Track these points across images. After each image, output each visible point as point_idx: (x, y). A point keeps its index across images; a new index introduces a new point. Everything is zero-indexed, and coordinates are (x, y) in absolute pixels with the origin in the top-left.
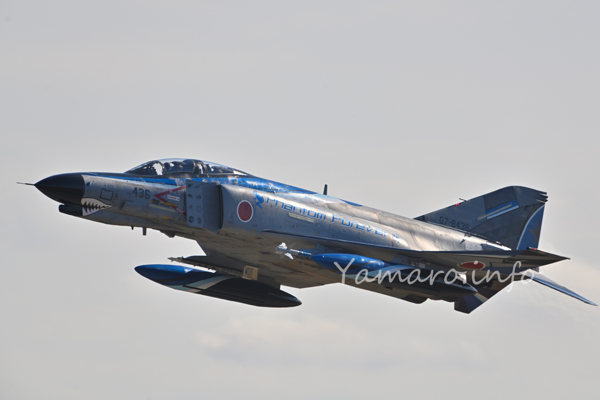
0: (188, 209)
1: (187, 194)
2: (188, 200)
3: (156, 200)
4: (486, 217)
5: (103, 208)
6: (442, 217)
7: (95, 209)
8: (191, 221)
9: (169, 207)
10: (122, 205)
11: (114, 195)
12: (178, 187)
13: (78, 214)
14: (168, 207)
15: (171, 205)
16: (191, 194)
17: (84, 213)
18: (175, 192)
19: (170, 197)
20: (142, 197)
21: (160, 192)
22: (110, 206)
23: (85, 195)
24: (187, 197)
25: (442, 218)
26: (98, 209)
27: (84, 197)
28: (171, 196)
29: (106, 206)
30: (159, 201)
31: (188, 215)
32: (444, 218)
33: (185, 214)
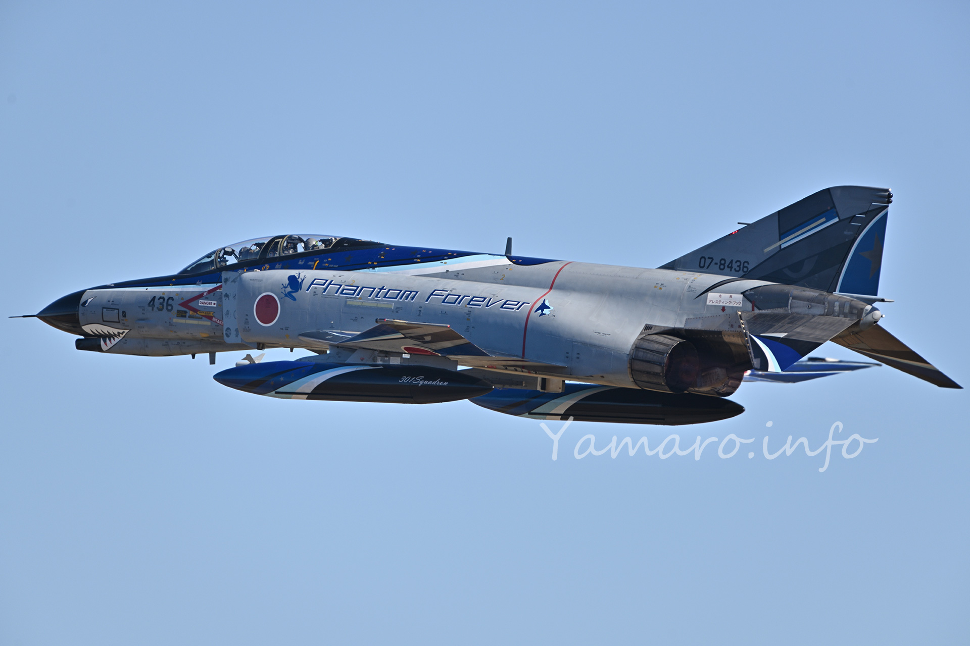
0: (224, 317)
1: (223, 294)
2: (225, 301)
3: (182, 311)
4: (780, 246)
5: (121, 336)
6: (704, 257)
7: (112, 339)
9: (202, 318)
11: (121, 313)
14: (200, 318)
15: (204, 314)
17: (104, 347)
18: (212, 293)
19: (203, 303)
20: (161, 310)
21: (189, 297)
22: (126, 331)
24: (223, 299)
25: (703, 260)
26: (116, 338)
28: (204, 301)
29: (121, 331)
30: (186, 312)
31: (225, 328)
32: (707, 258)
33: (223, 325)
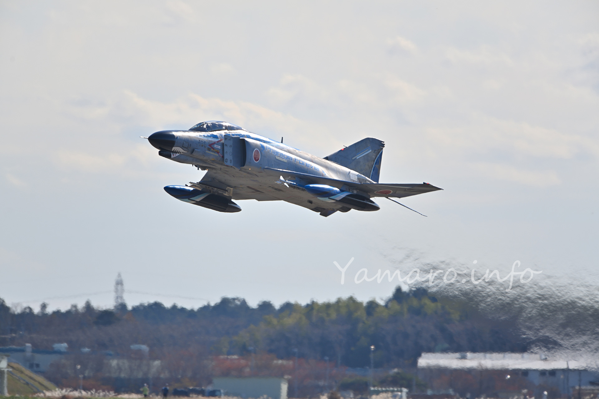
0: (225, 154)
1: (225, 144)
2: (225, 147)
4: (356, 158)
5: (182, 153)
7: (177, 154)
8: (226, 162)
10: (193, 151)
11: (189, 145)
12: (219, 139)
13: (169, 156)
14: (215, 152)
16: (227, 144)
17: (172, 156)
18: (218, 143)
19: (216, 146)
20: (202, 146)
21: (211, 143)
22: (186, 152)
23: (175, 145)
24: (225, 146)
26: (179, 154)
27: (174, 146)
29: (184, 151)
30: (210, 149)
31: (225, 158)
33: (223, 157)
